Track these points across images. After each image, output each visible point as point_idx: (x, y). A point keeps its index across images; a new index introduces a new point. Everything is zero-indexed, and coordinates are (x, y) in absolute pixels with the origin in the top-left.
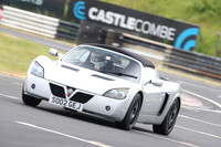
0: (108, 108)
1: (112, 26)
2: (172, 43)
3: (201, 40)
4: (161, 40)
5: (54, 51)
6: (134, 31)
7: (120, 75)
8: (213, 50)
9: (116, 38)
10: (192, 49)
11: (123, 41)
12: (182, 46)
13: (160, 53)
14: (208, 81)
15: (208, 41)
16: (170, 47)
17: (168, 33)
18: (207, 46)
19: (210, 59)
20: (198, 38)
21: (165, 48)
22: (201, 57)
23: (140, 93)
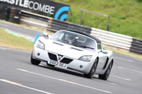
0: (81, 66)
1: (14, 5)
2: (53, 16)
3: (71, 14)
4: (46, 14)
5: (46, 34)
6: (28, 8)
7: (85, 47)
8: (79, 20)
9: (17, 13)
10: (65, 20)
11: (21, 15)
12: (59, 18)
13: (45, 23)
15: (75, 15)
16: (51, 18)
17: (50, 9)
18: (75, 18)
19: (77, 26)
20: (69, 13)
21: (48, 19)
22: (71, 25)
23: (98, 58)
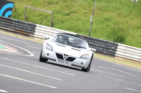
0: (82, 63)
3: (15, 11)
14: (20, 37)
15: (19, 12)
18: (20, 15)
20: (14, 9)
